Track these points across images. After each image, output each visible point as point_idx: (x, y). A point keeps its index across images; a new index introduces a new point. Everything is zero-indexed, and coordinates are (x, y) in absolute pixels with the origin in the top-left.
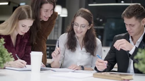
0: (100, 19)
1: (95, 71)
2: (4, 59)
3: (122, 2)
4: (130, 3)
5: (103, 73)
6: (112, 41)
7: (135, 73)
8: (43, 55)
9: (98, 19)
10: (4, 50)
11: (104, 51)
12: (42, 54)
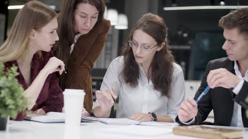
0: (184, 33)
1: (177, 124)
2: (17, 102)
3: (222, 3)
4: (236, 5)
5: (190, 127)
6: (204, 70)
7: (245, 127)
8: (85, 96)
9: (180, 33)
10: (17, 88)
11: (191, 87)
12: (84, 94)
